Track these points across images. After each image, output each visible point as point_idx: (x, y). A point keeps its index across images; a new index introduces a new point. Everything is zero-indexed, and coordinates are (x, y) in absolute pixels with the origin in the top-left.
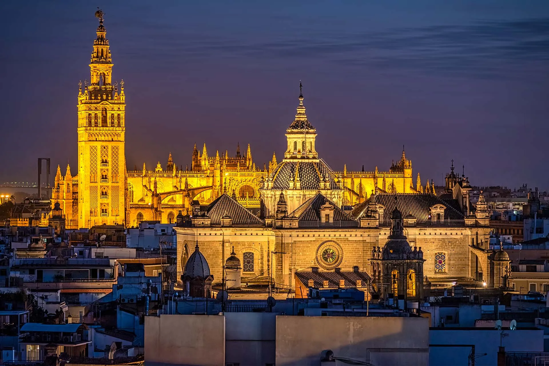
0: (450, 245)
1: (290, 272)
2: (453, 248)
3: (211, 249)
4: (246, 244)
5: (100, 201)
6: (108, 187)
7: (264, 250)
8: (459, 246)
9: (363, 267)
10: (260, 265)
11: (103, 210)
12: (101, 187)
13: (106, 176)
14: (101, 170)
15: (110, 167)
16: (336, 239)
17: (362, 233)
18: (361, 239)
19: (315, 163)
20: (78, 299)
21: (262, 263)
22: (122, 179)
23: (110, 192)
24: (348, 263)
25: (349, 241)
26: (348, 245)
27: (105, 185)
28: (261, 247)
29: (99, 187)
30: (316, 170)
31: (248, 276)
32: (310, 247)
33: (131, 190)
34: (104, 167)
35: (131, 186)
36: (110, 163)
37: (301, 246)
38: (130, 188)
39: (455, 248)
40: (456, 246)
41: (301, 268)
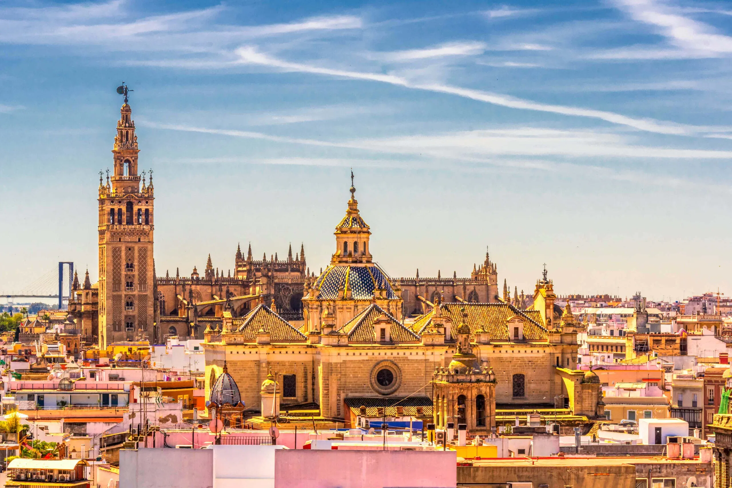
0: (530, 364)
1: (338, 398)
2: (534, 368)
3: (245, 370)
4: (287, 364)
5: (124, 313)
6: (134, 296)
7: (308, 371)
8: (541, 366)
9: (426, 392)
10: (303, 389)
11: (128, 324)
12: (126, 295)
13: (131, 283)
14: (126, 275)
15: (136, 273)
16: (394, 358)
17: (424, 351)
18: (423, 357)
19: (369, 268)
20: (85, 430)
21: (306, 387)
22: (150, 287)
23: (136, 302)
24: (407, 387)
25: (409, 360)
26: (408, 365)
27: (130, 293)
28: (305, 368)
29: (123, 296)
30: (370, 276)
31: (289, 403)
32: (362, 367)
33: (162, 299)
34: (129, 273)
35: (162, 295)
36: (136, 268)
37: (352, 366)
38: (161, 298)
39: (536, 368)
40: (537, 366)
41: (351, 392)
